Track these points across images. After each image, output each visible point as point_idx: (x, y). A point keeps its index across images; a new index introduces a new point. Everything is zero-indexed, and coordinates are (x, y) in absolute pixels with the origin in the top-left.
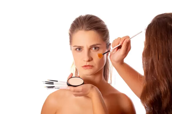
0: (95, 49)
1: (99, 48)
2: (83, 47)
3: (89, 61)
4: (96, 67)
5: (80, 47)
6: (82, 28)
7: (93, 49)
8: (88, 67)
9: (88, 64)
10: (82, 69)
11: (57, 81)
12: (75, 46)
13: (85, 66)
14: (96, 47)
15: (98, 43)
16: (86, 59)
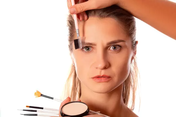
0: (115, 48)
1: (120, 46)
2: (95, 45)
4: (116, 79)
5: (91, 44)
7: (111, 48)
8: (103, 79)
9: (103, 73)
10: (92, 81)
11: (42, 108)
13: (98, 77)
14: (116, 46)
16: (101, 64)
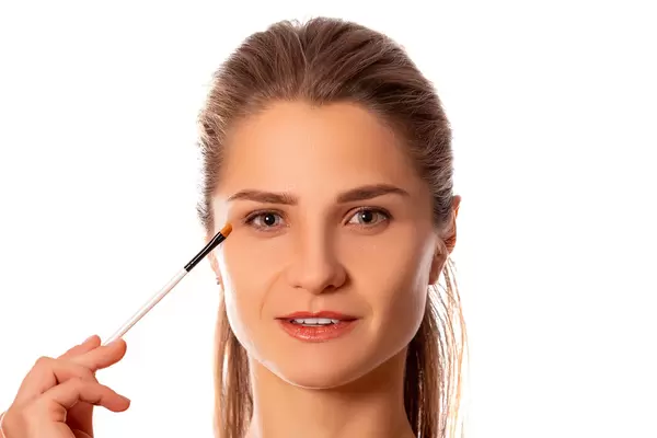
3: (328, 289)
6: (295, 89)
12: (243, 195)
15: (388, 182)
